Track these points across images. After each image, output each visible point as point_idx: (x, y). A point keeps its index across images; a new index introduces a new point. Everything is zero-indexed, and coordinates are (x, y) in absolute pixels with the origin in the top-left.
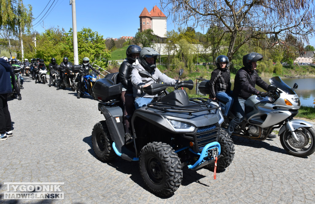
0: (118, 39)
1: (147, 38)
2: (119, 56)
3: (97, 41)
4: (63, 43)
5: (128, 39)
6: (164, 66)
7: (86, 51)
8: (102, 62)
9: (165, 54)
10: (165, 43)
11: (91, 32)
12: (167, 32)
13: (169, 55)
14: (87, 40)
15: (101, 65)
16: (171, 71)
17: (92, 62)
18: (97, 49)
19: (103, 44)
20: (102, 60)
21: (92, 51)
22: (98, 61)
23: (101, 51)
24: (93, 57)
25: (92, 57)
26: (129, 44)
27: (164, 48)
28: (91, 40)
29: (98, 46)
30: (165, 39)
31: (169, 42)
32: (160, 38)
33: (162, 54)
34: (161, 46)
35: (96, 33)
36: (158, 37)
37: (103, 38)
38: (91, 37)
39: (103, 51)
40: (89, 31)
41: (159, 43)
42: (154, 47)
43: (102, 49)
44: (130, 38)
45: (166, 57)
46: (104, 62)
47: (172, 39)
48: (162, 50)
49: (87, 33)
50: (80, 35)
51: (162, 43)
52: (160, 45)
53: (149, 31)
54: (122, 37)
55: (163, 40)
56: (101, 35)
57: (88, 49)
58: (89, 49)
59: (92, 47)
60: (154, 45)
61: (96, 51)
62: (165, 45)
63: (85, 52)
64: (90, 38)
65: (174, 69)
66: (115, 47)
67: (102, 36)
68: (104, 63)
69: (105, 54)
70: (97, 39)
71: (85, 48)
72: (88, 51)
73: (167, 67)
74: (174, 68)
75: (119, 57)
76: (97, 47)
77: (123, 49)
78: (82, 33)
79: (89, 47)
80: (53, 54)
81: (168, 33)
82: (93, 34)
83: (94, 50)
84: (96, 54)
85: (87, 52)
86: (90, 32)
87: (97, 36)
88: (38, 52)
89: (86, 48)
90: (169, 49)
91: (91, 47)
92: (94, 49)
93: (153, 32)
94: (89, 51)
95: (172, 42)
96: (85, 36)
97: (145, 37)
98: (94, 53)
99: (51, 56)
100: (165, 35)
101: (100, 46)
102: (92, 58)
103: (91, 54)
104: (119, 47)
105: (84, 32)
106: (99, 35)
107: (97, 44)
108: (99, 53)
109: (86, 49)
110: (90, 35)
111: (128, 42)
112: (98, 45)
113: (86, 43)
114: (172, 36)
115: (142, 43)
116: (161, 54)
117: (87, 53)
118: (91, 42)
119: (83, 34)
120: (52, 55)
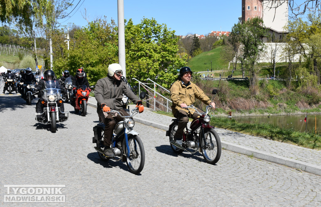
0: (206, 36)
1: (251, 34)
2: (205, 64)
3: (164, 40)
4: (112, 44)
5: (223, 35)
6: (280, 81)
7: (147, 56)
8: (172, 74)
9: (284, 61)
10: (284, 42)
11: (156, 26)
12: (289, 22)
13: (290, 63)
14: (149, 38)
15: (170, 80)
16: (293, 90)
17: (155, 74)
18: (164, 53)
19: (175, 45)
20: (172, 72)
21: (156, 56)
22: (166, 73)
23: (171, 56)
24: (158, 67)
25: (155, 66)
26: (222, 45)
27: (283, 51)
28: (155, 38)
29: (166, 48)
30: (284, 35)
31: (292, 39)
32: (277, 33)
33: (279, 62)
34: (278, 46)
35: (164, 26)
36: (272, 31)
37: (175, 34)
38: (156, 33)
39: (173, 56)
40: (153, 23)
41: (273, 41)
42: (263, 49)
43: (172, 52)
44: (225, 34)
45: (284, 67)
46: (175, 73)
47: (296, 33)
48: (278, 54)
49: (148, 26)
50: (138, 30)
51: (280, 42)
52: (276, 45)
53: (257, 22)
54: (212, 32)
55: (280, 36)
56: (171, 31)
57: (150, 54)
58: (152, 53)
59: (157, 49)
60: (264, 45)
61: (162, 57)
62: (284, 45)
63: (145, 58)
64: (153, 35)
65: (298, 88)
66: (199, 49)
67: (174, 32)
68: (175, 76)
69: (177, 62)
70: (165, 37)
71: (144, 52)
72: (150, 57)
73: (285, 84)
74: (298, 86)
75: (206, 66)
76: (165, 50)
77: (213, 53)
78: (141, 27)
79: (152, 50)
80: (94, 62)
81: (291, 25)
82: (159, 28)
83: (159, 55)
84: (163, 60)
85: (147, 58)
86: (154, 25)
87: (165, 31)
88: (72, 57)
89: (147, 51)
90: (291, 52)
91: (155, 51)
92: (160, 53)
93: (263, 23)
94: (152, 55)
95: (297, 39)
96: (146, 32)
97: (247, 32)
98: (159, 60)
99: (90, 64)
100: (284, 27)
101: (169, 48)
102: (154, 68)
103: (154, 61)
104: (206, 49)
105: (145, 26)
106: (168, 30)
107: (165, 44)
108: (166, 59)
109: (147, 53)
110: (154, 30)
111: (222, 41)
112: (166, 46)
113: (148, 43)
114: (297, 30)
115: (244, 42)
116: (278, 60)
117: (148, 60)
118: (156, 42)
119: (142, 29)
120: (92, 62)
